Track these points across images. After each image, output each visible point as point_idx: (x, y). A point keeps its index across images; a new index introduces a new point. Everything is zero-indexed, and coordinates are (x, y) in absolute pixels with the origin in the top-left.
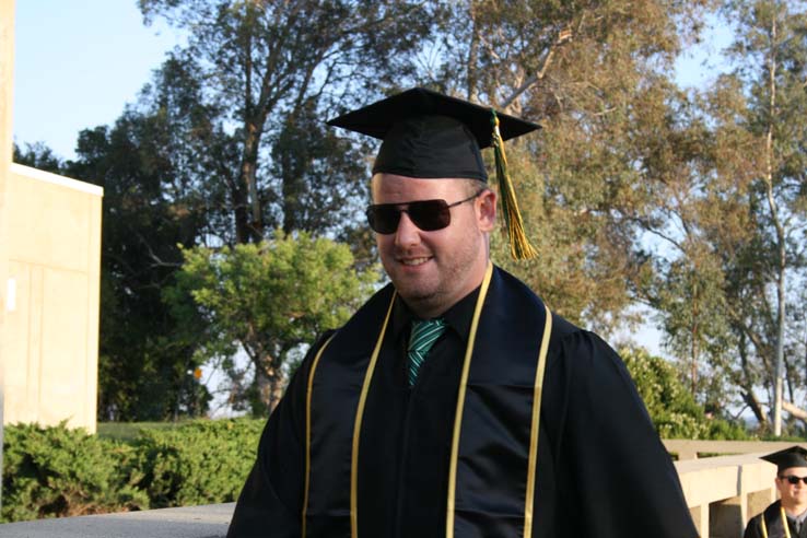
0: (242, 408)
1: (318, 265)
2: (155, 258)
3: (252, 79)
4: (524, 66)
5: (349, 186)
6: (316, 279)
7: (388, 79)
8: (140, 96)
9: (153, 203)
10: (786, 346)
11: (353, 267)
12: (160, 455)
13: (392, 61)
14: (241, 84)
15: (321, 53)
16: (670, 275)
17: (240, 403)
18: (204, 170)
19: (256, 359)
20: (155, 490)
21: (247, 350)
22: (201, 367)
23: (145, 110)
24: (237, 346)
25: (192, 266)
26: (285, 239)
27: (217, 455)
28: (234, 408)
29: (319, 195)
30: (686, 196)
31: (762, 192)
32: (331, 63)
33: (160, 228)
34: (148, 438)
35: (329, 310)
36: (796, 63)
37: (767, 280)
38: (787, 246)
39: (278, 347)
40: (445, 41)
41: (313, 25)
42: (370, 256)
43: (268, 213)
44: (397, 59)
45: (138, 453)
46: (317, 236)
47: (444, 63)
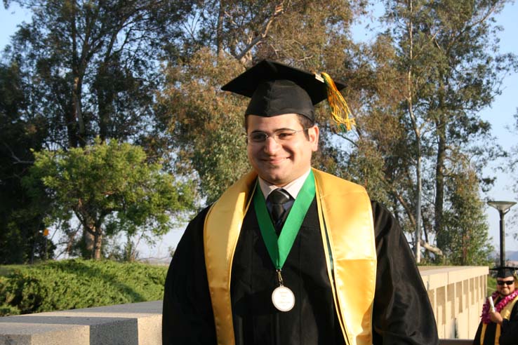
0: (75, 255)
1: (123, 160)
2: (16, 158)
3: (77, 41)
4: (253, 30)
5: (142, 109)
6: (122, 169)
7: (165, 40)
8: (3, 53)
9: (14, 122)
10: (422, 206)
11: (146, 161)
12: (26, 284)
13: (168, 28)
14: (69, 44)
15: (122, 23)
16: (349, 163)
17: (74, 251)
18: (46, 100)
19: (84, 222)
20: (24, 307)
21: (78, 216)
22: (48, 228)
23: (6, 62)
24: (72, 213)
25: (40, 163)
26: (101, 144)
27: (64, 283)
28: (70, 254)
29: (123, 115)
30: (358, 112)
31: (406, 109)
32: (129, 29)
33: (19, 139)
34: (17, 273)
35: (131, 190)
36: (426, 26)
37: (411, 164)
38: (422, 142)
39: (98, 214)
40: (202, 15)
41: (115, 5)
42: (157, 154)
43: (90, 128)
44: (171, 27)
45: (12, 283)
46: (122, 142)
47: (202, 28)
